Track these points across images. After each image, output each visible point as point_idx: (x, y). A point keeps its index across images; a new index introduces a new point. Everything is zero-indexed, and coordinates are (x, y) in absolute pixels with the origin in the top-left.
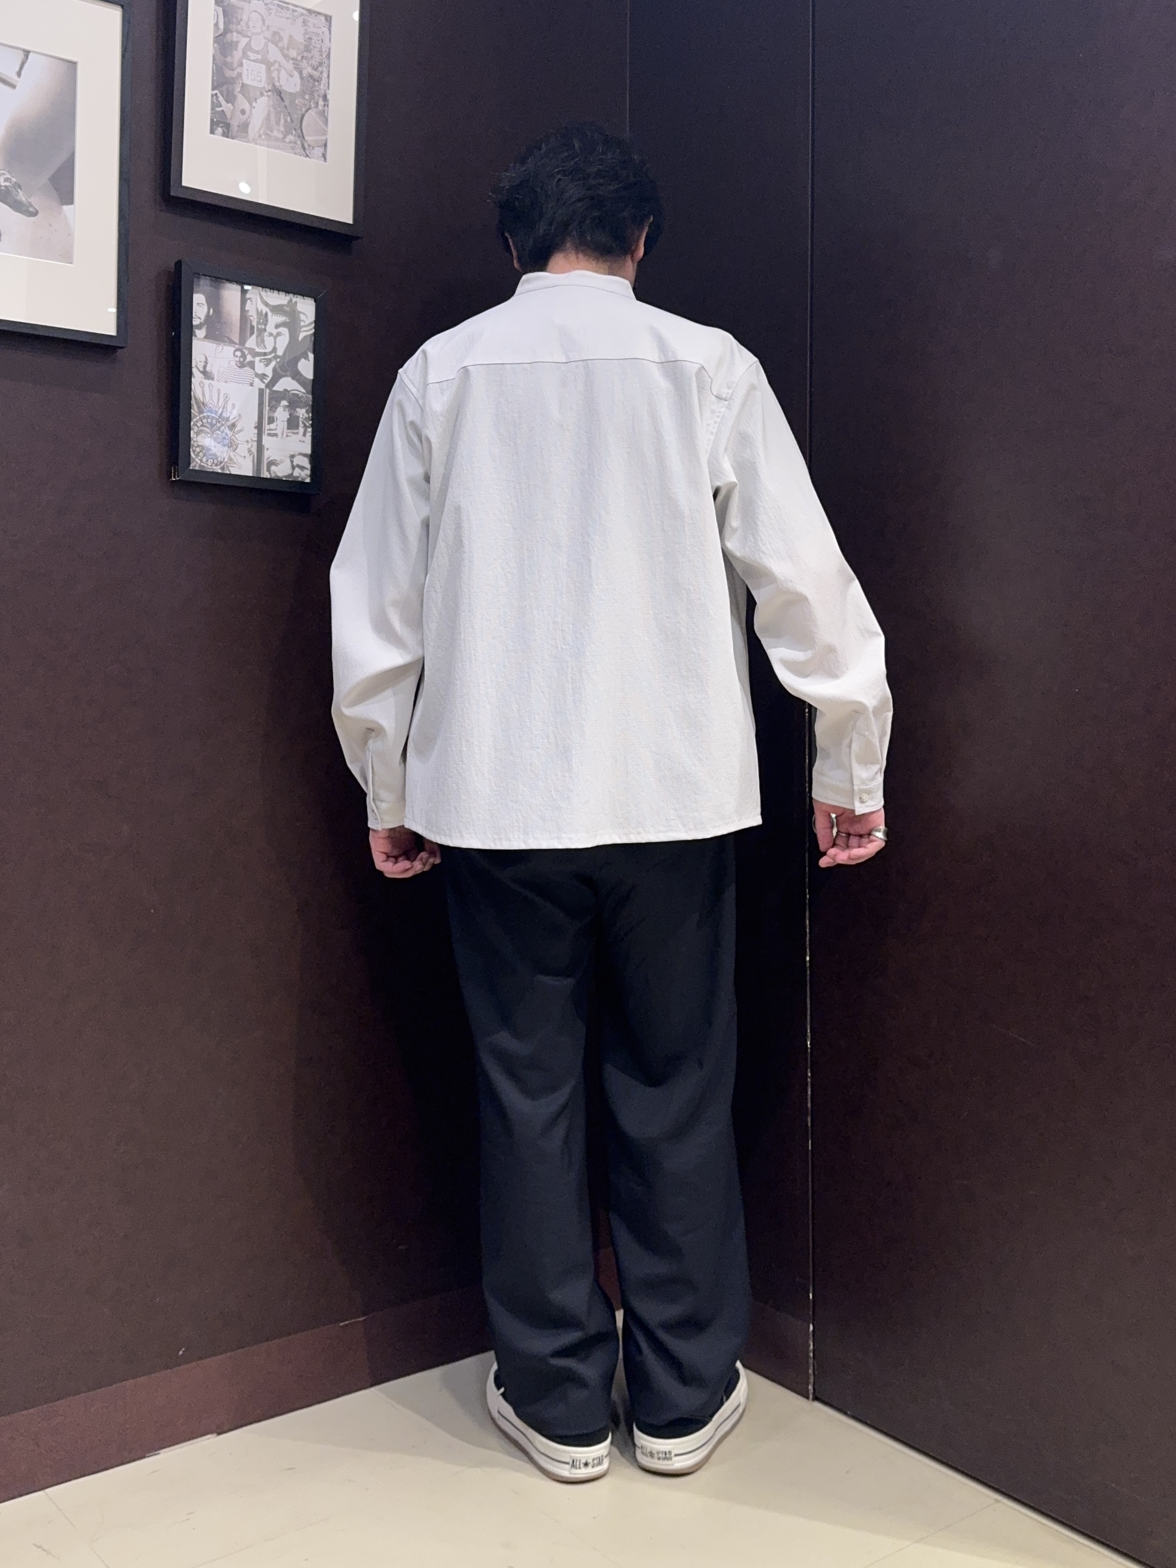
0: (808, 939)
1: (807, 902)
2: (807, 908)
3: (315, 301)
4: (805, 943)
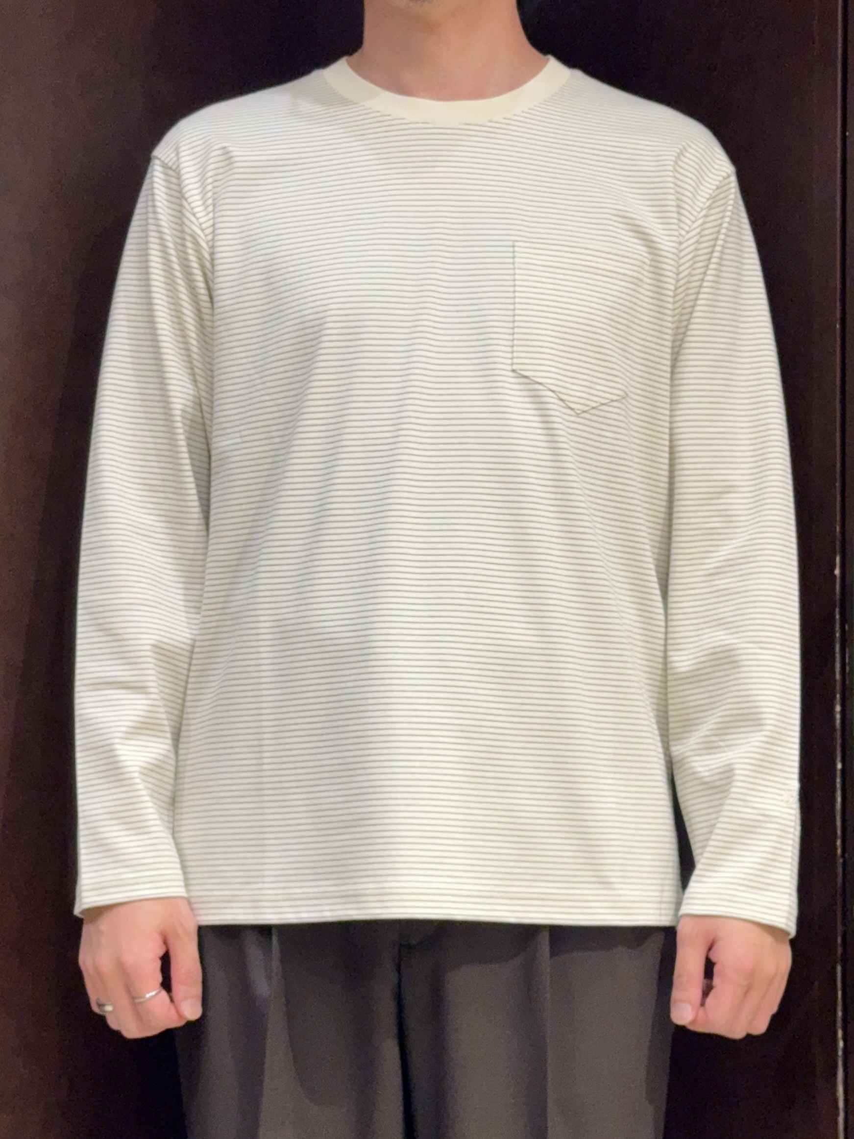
0: (841, 1119)
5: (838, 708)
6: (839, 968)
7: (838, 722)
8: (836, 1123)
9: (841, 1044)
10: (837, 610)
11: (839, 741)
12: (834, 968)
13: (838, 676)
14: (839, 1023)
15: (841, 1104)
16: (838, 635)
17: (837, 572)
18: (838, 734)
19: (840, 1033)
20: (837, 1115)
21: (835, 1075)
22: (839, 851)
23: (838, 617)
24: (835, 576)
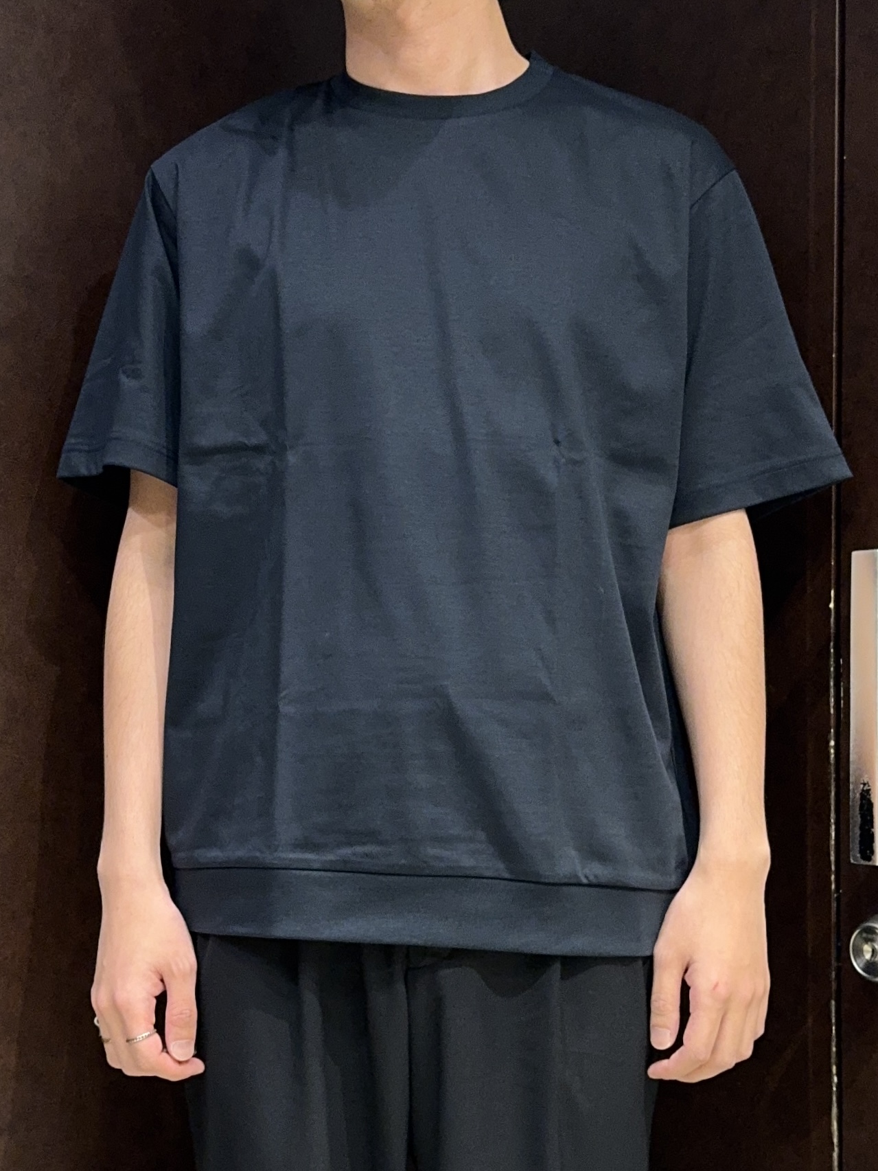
5: (832, 743)
6: (833, 1003)
7: (832, 756)
8: (831, 1157)
9: (835, 1079)
10: (832, 644)
11: (833, 776)
12: (829, 1002)
13: (832, 711)
14: (833, 1060)
15: (835, 1140)
16: (832, 669)
17: (832, 605)
18: (832, 769)
19: (834, 1069)
20: (833, 1150)
21: (830, 1109)
22: (833, 887)
23: (832, 650)
24: (830, 609)
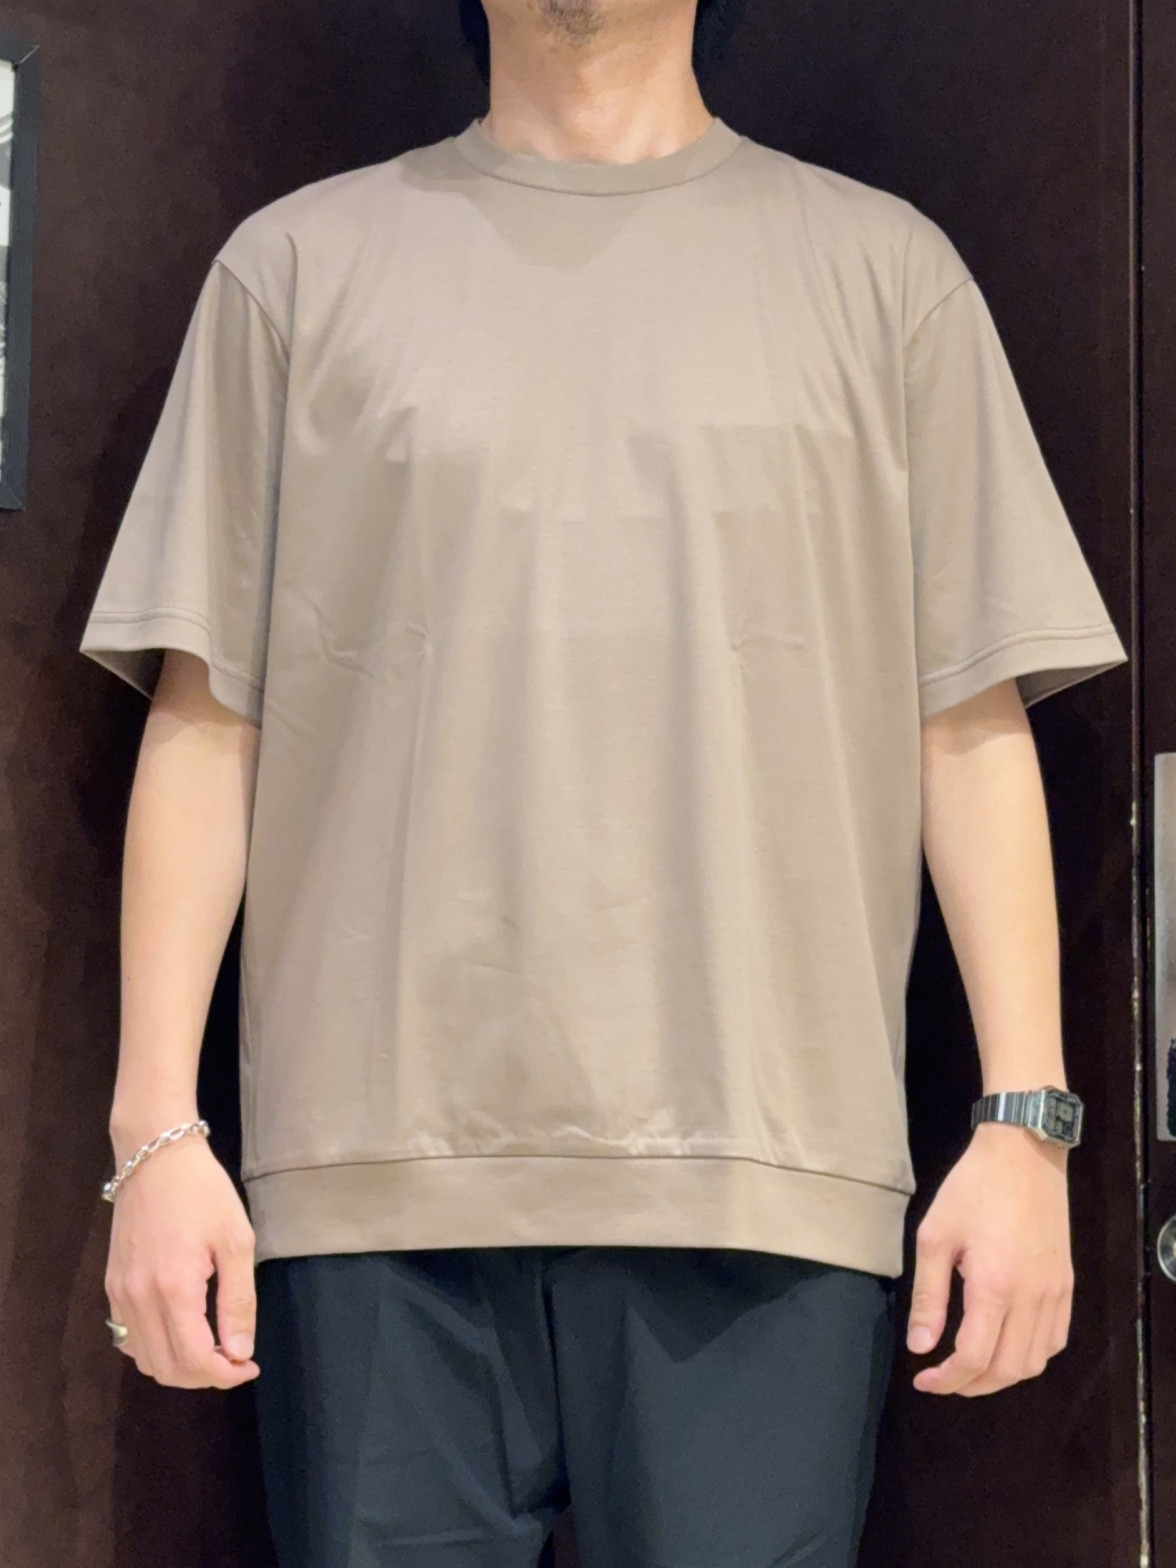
0: (1144, 1515)
1: (1142, 1431)
2: (1142, 1443)
3: (15, 68)
4: (1138, 1524)
5: (1136, 994)
6: (1139, 1323)
7: (1136, 1012)
9: (1143, 1419)
10: (1134, 870)
11: (1138, 1036)
12: (1134, 1321)
13: (1135, 954)
14: (1141, 1394)
15: (1144, 1496)
16: (1135, 902)
17: (1133, 822)
18: (1137, 1027)
19: (1142, 1406)
20: (1140, 1507)
21: (1137, 1455)
22: (1139, 1175)
23: (1134, 879)
24: (1131, 828)
